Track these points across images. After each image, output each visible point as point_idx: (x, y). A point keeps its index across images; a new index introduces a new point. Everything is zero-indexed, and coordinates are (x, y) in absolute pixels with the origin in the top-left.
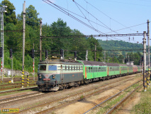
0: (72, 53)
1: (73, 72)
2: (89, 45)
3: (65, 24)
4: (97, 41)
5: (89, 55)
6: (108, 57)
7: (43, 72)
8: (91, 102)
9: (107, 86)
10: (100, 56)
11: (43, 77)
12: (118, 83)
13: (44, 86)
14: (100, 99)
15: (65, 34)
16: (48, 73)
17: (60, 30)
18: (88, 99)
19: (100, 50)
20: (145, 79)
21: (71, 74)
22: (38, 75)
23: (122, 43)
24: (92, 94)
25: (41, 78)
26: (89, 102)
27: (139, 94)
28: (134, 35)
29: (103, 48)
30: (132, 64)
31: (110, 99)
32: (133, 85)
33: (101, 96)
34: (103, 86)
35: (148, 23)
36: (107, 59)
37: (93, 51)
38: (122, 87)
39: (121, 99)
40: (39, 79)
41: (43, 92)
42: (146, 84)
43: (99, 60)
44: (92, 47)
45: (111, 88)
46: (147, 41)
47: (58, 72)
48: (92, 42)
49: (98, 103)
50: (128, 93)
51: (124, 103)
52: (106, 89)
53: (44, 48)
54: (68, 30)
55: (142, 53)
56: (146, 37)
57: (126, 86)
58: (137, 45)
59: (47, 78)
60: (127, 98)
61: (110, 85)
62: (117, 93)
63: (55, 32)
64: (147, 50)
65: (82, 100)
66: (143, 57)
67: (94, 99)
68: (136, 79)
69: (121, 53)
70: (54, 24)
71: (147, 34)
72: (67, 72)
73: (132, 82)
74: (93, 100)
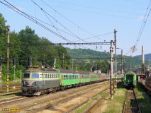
0: (39, 60)
1: (52, 79)
2: (57, 53)
3: (34, 31)
4: (65, 49)
5: (57, 63)
6: (76, 65)
7: (27, 79)
8: (59, 110)
9: (75, 94)
10: (68, 64)
11: (27, 83)
12: (85, 91)
13: (28, 91)
14: (68, 107)
15: (33, 42)
16: (31, 80)
17: (28, 37)
18: (56, 107)
19: (68, 58)
20: (112, 87)
21: (51, 81)
22: (23, 82)
23: (89, 52)
24: (59, 102)
25: (25, 84)
26: (56, 110)
27: (106, 102)
28: (102, 43)
29: (71, 56)
30: (100, 72)
31: (77, 107)
32: (100, 93)
33: (69, 103)
34: (70, 94)
35: (115, 32)
36: (75, 67)
37: (62, 59)
38: (90, 95)
39: (89, 107)
40: (24, 86)
41: (27, 96)
42: (113, 92)
43: (67, 68)
44: (60, 55)
45: (79, 95)
46: (114, 49)
47: (40, 79)
48: (60, 50)
49: (65, 110)
50: (96, 101)
51: (92, 111)
52: (74, 97)
53: (12, 56)
54: (36, 38)
55: (109, 62)
56: (113, 46)
57: (94, 94)
58: (104, 54)
59: (31, 84)
60: (94, 106)
61: (78, 93)
62: (85, 100)
63: (23, 40)
64: (114, 58)
65: (49, 107)
66: (110, 66)
67: (62, 107)
68: (103, 87)
69: (88, 61)
70: (22, 31)
71: (115, 43)
72: (47, 79)
73: (99, 90)
74: (60, 108)
